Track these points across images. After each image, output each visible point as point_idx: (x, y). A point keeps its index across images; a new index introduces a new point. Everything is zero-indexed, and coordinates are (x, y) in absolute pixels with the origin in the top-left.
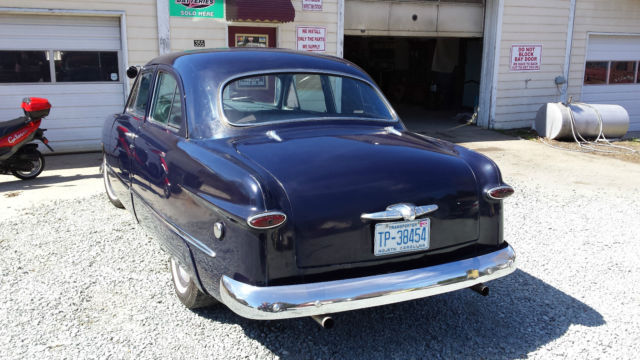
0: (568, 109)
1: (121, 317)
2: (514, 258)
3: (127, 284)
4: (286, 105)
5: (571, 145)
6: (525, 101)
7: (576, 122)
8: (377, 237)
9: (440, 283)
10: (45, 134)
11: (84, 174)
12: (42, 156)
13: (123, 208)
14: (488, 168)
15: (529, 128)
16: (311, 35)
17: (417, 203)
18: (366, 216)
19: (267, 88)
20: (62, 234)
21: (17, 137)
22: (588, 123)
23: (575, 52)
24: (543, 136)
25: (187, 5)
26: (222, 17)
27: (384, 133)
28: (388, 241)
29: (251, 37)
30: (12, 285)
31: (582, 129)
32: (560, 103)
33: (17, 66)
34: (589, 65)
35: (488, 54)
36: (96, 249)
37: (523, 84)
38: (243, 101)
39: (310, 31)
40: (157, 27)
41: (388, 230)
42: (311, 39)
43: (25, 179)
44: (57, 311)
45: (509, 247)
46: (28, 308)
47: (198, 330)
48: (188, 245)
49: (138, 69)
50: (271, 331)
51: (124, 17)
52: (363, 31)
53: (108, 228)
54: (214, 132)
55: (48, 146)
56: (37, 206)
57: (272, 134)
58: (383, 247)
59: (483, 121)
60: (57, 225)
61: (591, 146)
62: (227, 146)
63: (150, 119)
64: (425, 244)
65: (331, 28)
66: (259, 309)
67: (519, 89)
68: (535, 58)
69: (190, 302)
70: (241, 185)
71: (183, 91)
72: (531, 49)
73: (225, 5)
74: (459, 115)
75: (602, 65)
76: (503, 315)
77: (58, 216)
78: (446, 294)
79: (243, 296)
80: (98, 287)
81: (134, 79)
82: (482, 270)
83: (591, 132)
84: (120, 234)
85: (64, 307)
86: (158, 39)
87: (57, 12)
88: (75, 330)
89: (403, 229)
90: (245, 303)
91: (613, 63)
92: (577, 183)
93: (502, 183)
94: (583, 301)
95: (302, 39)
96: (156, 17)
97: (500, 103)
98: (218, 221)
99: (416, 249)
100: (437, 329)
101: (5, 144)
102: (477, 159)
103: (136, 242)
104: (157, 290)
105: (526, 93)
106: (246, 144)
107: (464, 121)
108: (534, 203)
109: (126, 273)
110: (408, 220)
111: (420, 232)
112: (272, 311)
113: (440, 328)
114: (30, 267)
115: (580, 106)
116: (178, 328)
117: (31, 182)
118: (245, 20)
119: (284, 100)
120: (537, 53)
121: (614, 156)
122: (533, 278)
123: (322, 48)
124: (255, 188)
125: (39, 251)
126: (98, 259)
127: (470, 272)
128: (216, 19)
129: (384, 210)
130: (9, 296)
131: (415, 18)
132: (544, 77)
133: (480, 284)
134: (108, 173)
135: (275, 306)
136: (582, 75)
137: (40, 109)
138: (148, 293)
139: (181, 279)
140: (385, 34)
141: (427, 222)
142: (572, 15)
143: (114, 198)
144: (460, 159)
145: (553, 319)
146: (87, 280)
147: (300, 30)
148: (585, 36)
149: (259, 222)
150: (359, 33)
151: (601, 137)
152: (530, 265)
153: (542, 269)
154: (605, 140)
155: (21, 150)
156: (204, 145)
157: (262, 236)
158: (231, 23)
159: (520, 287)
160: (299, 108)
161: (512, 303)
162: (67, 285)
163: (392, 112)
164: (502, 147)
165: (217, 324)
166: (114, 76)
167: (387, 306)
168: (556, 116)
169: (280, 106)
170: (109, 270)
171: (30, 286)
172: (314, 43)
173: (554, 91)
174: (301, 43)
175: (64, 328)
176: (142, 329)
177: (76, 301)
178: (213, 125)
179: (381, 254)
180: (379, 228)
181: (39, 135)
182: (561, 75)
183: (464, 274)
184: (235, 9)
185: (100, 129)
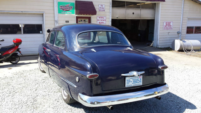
0: (182, 41)
1: (46, 106)
2: (168, 88)
3: (48, 96)
4: (95, 40)
5: (183, 52)
6: (168, 39)
7: (184, 46)
8: (126, 81)
9: (144, 96)
10: (20, 50)
11: (32, 62)
12: (19, 57)
13: (45, 72)
14: (160, 60)
15: (169, 48)
16: (101, 19)
17: (138, 71)
18: (123, 75)
19: (88, 35)
20: (26, 81)
21: (12, 51)
22: (188, 46)
23: (183, 24)
24: (174, 50)
25: (64, 10)
26: (74, 14)
27: (127, 49)
28: (130, 83)
29: (83, 20)
30: (12, 96)
31: (186, 48)
32: (179, 40)
33: (9, 29)
34: (188, 28)
35: (156, 24)
36: (37, 86)
37: (167, 34)
38: (82, 39)
39: (101, 18)
40: (54, 17)
41: (129, 79)
42: (102, 20)
43: (14, 64)
44: (27, 104)
45: (166, 85)
46: (18, 103)
47: (70, 110)
48: (68, 84)
49: (50, 30)
50: (93, 111)
51: (44, 14)
52: (117, 18)
53: (40, 79)
54: (75, 49)
55: (21, 54)
56: (18, 72)
57: (93, 50)
58: (128, 84)
59: (155, 45)
60: (24, 78)
61: (189, 53)
62: (79, 53)
63: (55, 45)
64: (141, 84)
65: (107, 17)
66: (90, 103)
67: (166, 35)
68: (171, 26)
69: (67, 102)
70: (84, 65)
71: (65, 37)
72: (169, 23)
73: (75, 10)
74: (147, 43)
75: (192, 28)
76: (164, 106)
77: (25, 75)
78: (146, 99)
79: (85, 100)
80: (39, 97)
81: (49, 33)
82: (158, 92)
83: (189, 49)
84: (44, 81)
85: (29, 103)
86: (54, 20)
87: (24, 12)
88: (32, 110)
89: (134, 79)
90: (86, 102)
91: (195, 27)
92: (186, 65)
93: (164, 65)
94: (189, 101)
95: (99, 20)
96: (54, 13)
97: (160, 40)
98: (77, 76)
99: (138, 85)
100: (144, 110)
101: (8, 53)
102: (156, 57)
103: (49, 83)
104: (57, 98)
105: (168, 36)
106: (86, 53)
107: (149, 45)
108: (172, 71)
109: (47, 93)
110: (136, 76)
111: (139, 80)
112: (94, 104)
113: (145, 110)
114: (17, 91)
115: (185, 40)
116: (64, 110)
117: (16, 64)
118: (81, 14)
119: (94, 39)
120: (171, 24)
121: (197, 56)
122: (173, 94)
123: (105, 23)
124: (89, 66)
125: (19, 86)
126: (38, 88)
127: (155, 92)
128: (72, 14)
129: (128, 73)
130: (11, 100)
131: (133, 13)
132: (174, 31)
133: (158, 96)
134: (40, 62)
135: (95, 103)
136: (186, 31)
137: (18, 42)
138: (54, 99)
139: (64, 94)
140: (124, 18)
141: (142, 76)
142: (182, 12)
143: (42, 70)
144: (151, 57)
145: (180, 107)
146: (35, 95)
147: (98, 17)
148: (187, 19)
149: (90, 77)
150: (116, 18)
151: (192, 50)
152: (172, 90)
153: (176, 91)
154: (193, 51)
155: (13, 55)
156: (72, 53)
157: (91, 81)
158: (77, 15)
159: (169, 97)
160: (99, 41)
161: (167, 102)
162: (29, 97)
163: (129, 43)
164: (161, 54)
165: (76, 108)
166: (41, 32)
167: (128, 103)
168: (178, 44)
169: (93, 41)
170: (41, 92)
171: (18, 97)
172: (103, 21)
173: (177, 36)
174: (98, 21)
175: (29, 110)
176: (53, 110)
177: (32, 101)
178: (75, 47)
179: (128, 86)
180: (127, 79)
181: (18, 50)
182: (179, 31)
183: (153, 93)
184: (78, 11)
185: (38, 48)
